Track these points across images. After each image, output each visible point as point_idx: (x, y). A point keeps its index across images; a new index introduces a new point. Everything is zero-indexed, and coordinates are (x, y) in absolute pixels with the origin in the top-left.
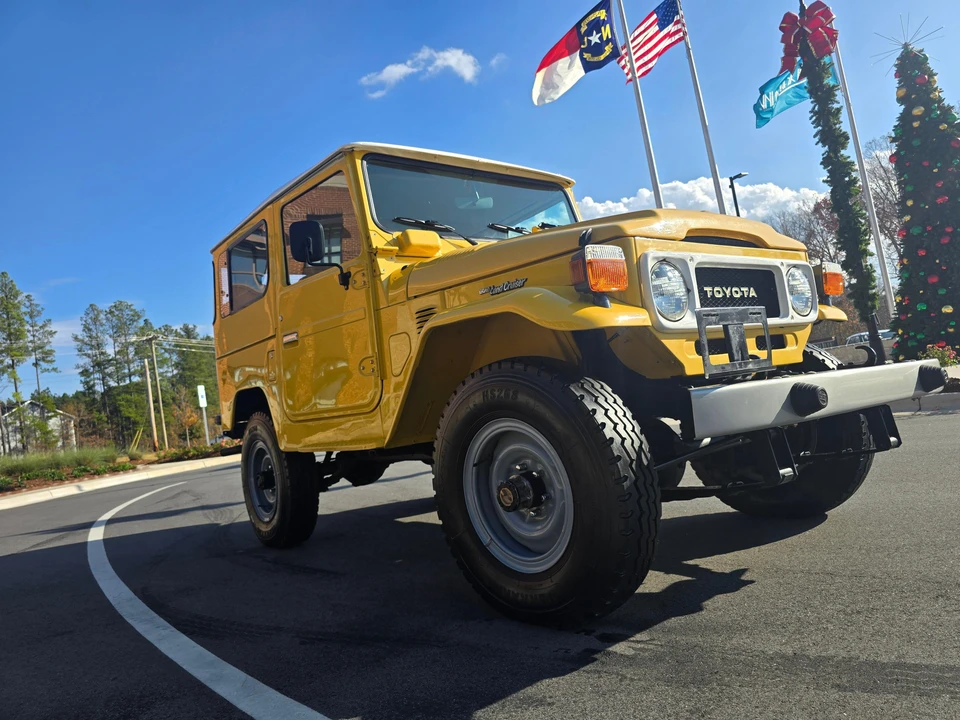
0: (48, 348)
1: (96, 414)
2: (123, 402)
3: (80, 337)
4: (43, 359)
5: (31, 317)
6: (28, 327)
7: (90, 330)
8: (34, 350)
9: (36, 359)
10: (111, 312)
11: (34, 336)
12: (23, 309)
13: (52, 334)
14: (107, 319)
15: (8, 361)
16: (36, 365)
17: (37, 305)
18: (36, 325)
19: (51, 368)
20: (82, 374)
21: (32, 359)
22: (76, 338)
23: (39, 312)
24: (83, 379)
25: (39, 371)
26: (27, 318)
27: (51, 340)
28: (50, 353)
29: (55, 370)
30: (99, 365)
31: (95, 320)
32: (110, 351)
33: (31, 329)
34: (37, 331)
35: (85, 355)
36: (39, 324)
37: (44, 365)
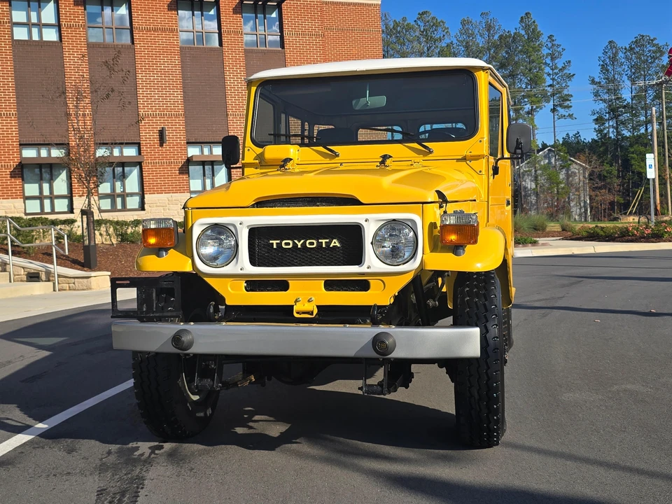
0: (565, 92)
1: (607, 167)
2: (634, 155)
3: (597, 80)
4: (561, 106)
5: (553, 59)
7: (607, 70)
8: (553, 95)
9: (554, 105)
10: (631, 49)
11: (553, 79)
12: (545, 51)
13: (570, 77)
14: (627, 58)
15: (528, 107)
16: (554, 110)
17: (558, 46)
18: (556, 68)
19: (567, 114)
20: (596, 120)
21: (550, 105)
22: (593, 82)
23: (559, 52)
24: (597, 126)
25: (556, 117)
26: (548, 61)
27: (569, 83)
28: (566, 98)
29: (570, 116)
30: (614, 111)
31: (614, 59)
32: (627, 95)
33: (551, 72)
34: (557, 74)
35: (601, 100)
36: (560, 66)
37: (561, 111)
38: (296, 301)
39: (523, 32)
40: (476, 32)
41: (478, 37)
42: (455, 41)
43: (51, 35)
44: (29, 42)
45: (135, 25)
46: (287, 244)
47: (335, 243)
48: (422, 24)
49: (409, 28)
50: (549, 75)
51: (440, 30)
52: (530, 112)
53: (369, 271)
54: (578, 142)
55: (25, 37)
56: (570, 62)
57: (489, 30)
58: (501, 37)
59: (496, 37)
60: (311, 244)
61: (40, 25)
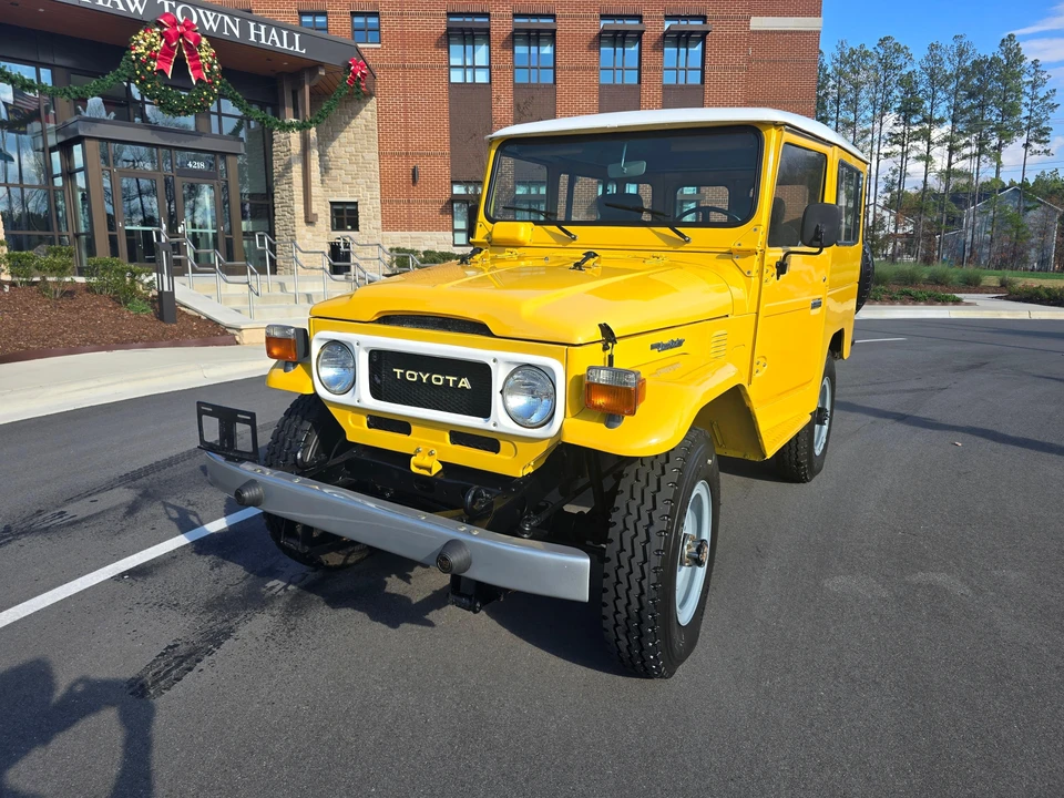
0: (1044, 125)
4: (1036, 141)
5: (1033, 88)
6: (1026, 99)
8: (1028, 128)
9: (1028, 139)
11: (1031, 110)
12: (1026, 78)
13: (1053, 107)
15: (995, 142)
16: (1027, 146)
17: (1043, 72)
18: (1036, 98)
19: (1042, 150)
21: (1023, 140)
23: (1043, 80)
25: (1028, 153)
26: (1028, 89)
27: (1050, 115)
28: (1044, 132)
29: (1046, 152)
33: (1029, 102)
34: (1036, 104)
36: (1041, 96)
37: (1036, 146)
38: (418, 451)
39: (1002, 57)
40: (945, 58)
41: (947, 63)
42: (918, 69)
43: (482, 77)
44: (463, 85)
45: (559, 64)
46: (412, 376)
47: (465, 383)
48: (882, 52)
49: (866, 55)
50: (1026, 105)
51: (902, 56)
52: (999, 147)
53: (494, 428)
54: (1056, 181)
55: (460, 80)
56: (1054, 90)
57: (960, 56)
58: (975, 63)
59: (968, 63)
60: (438, 379)
61: (474, 67)
